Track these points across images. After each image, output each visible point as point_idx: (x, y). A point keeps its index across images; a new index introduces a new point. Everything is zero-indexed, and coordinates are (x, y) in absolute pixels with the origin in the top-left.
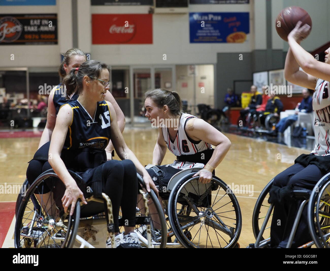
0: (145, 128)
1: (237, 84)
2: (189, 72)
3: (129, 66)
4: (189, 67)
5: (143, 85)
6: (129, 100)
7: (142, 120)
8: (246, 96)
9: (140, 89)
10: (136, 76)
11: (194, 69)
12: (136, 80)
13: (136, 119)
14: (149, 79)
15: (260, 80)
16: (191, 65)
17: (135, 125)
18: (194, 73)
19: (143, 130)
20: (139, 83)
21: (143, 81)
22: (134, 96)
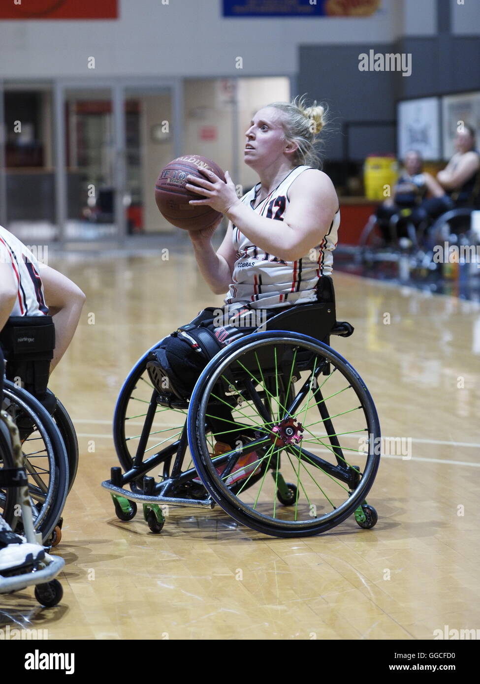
0: (96, 253)
1: (354, 132)
2: (221, 97)
3: (51, 81)
4: (219, 85)
5: (92, 134)
6: (52, 177)
7: (90, 232)
8: (377, 167)
9: (83, 143)
10: (74, 108)
11: (234, 88)
12: (74, 119)
13: (73, 229)
14: (107, 119)
15: (417, 121)
16: (225, 78)
17: (70, 246)
18: (233, 102)
19: (91, 259)
20: (81, 127)
21: (92, 123)
22: (68, 163)
